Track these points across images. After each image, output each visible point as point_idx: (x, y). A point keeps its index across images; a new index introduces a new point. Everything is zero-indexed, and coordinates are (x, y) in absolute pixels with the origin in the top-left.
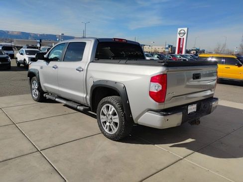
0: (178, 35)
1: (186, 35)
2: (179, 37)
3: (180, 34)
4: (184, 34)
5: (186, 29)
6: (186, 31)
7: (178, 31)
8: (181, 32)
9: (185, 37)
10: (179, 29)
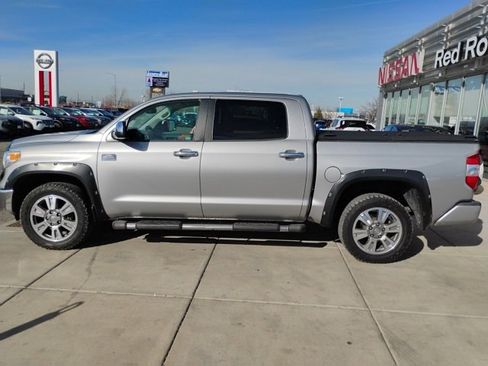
0: (36, 64)
1: (54, 65)
2: (37, 68)
3: (39, 62)
4: (51, 63)
5: (53, 54)
6: (54, 58)
7: (36, 57)
8: (42, 58)
9: (53, 69)
10: (37, 53)
